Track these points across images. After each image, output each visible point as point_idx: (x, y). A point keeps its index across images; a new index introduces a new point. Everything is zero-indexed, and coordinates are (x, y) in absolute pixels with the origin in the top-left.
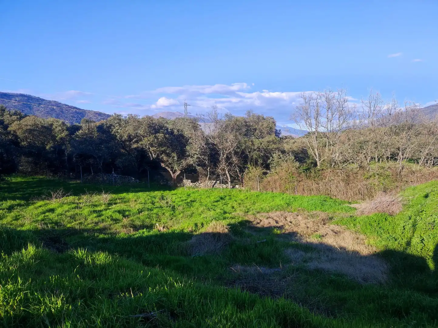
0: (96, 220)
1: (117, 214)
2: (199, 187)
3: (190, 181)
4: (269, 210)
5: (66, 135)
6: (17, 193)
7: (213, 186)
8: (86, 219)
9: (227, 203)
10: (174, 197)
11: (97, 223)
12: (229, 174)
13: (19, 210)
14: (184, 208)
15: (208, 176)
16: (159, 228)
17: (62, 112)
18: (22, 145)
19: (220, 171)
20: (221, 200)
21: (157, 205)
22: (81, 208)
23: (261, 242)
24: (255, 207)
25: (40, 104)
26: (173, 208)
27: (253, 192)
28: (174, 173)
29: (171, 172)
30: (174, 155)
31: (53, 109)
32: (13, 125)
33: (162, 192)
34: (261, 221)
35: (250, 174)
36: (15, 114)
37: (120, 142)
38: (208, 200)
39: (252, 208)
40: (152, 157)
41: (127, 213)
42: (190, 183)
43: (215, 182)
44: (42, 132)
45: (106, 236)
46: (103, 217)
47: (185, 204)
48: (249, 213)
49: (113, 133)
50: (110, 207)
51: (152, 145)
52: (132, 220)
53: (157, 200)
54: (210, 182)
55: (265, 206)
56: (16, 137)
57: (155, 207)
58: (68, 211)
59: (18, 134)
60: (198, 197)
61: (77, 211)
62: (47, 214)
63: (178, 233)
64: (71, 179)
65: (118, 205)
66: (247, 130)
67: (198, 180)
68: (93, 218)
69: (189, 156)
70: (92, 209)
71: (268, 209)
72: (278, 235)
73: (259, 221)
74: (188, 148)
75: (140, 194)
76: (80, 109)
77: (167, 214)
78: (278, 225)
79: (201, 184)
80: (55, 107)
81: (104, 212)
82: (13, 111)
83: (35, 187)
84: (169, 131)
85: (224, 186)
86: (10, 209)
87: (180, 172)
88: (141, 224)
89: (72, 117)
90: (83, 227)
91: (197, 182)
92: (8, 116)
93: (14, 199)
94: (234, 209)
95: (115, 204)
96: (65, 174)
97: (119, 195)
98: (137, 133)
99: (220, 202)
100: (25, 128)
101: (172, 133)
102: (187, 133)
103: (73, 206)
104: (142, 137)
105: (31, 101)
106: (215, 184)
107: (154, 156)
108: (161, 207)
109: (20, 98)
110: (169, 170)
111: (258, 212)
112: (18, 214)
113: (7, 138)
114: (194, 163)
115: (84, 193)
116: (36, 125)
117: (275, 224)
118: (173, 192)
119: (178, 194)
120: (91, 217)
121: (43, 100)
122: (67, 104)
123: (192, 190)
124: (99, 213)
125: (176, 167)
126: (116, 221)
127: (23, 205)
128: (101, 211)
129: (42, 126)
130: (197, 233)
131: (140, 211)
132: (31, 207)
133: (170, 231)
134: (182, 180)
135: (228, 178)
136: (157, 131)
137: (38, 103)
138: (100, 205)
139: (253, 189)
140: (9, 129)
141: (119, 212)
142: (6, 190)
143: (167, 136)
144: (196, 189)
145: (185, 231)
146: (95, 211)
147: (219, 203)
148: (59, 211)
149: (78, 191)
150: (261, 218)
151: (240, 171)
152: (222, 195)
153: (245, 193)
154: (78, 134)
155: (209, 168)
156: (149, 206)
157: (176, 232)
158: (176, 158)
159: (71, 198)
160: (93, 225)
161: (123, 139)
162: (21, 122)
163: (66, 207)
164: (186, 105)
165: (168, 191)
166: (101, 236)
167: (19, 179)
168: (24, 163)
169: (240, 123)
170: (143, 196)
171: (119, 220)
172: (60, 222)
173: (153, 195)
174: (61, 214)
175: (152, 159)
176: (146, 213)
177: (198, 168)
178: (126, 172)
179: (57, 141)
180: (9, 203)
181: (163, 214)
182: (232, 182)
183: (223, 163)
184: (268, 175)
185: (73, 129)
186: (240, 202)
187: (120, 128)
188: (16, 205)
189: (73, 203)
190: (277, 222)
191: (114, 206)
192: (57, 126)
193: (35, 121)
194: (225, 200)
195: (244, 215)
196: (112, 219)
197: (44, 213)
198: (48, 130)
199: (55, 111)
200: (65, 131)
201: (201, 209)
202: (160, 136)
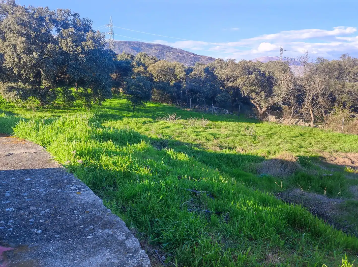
0: (195, 138)
1: (210, 135)
2: (282, 123)
3: (274, 117)
4: (348, 151)
5: (184, 75)
6: (149, 114)
7: (296, 123)
8: (188, 136)
9: (305, 139)
10: (258, 129)
11: (195, 140)
12: (313, 114)
13: (149, 125)
14: (264, 139)
15: (292, 114)
16: (239, 150)
17: (184, 57)
18: (155, 81)
19: (304, 110)
20: (300, 136)
21: (242, 133)
22: (186, 128)
23: (328, 176)
24: (334, 146)
25: (170, 51)
26: (255, 137)
27: (335, 133)
28: (261, 109)
29: (259, 108)
30: (262, 93)
31: (178, 55)
32: (150, 67)
33: (248, 124)
34: (336, 159)
35: (336, 116)
36: (152, 59)
37: (220, 81)
38: (288, 134)
39: (331, 147)
40: (244, 94)
41: (218, 136)
42: (274, 119)
43: (298, 120)
44: (168, 72)
45: (200, 150)
46: (200, 137)
47: (265, 136)
48: (325, 151)
49: (215, 74)
50: (206, 130)
51: (244, 85)
52: (221, 142)
53: (243, 129)
54: (293, 119)
55: (344, 147)
56: (152, 75)
57: (240, 134)
58: (178, 129)
59: (153, 73)
60: (279, 131)
61: (184, 130)
62: (165, 129)
63: (252, 156)
64: (184, 108)
65: (212, 129)
66: (340, 74)
67: (282, 117)
68: (193, 136)
69: (275, 95)
70: (193, 130)
71: (347, 149)
72: (349, 174)
73: (333, 159)
74: (275, 88)
75: (231, 123)
76: (197, 55)
77: (249, 141)
78: (353, 165)
79: (284, 121)
80: (180, 54)
81: (201, 133)
82: (151, 57)
83: (161, 111)
84: (261, 73)
85: (307, 124)
86: (145, 123)
87: (266, 108)
88: (227, 145)
89: (190, 61)
90: (185, 141)
91: (280, 119)
92: (148, 60)
93: (147, 117)
94: (311, 145)
95: (210, 128)
96: (180, 104)
97: (215, 122)
98: (233, 74)
99: (299, 138)
100: (157, 69)
101: (264, 75)
102: (277, 75)
103: (182, 126)
104: (237, 78)
105: (164, 49)
106: (298, 122)
107: (245, 93)
108: (245, 135)
109: (158, 47)
110: (257, 106)
111: (335, 151)
112: (148, 127)
113: (146, 76)
114: (279, 101)
115: (189, 118)
116: (164, 67)
117: (350, 164)
118: (258, 125)
119: (262, 127)
120: (192, 135)
121: (172, 48)
122: (188, 51)
123: (274, 125)
124: (198, 134)
125: (262, 104)
126: (209, 140)
127: (152, 122)
128: (199, 132)
129: (168, 68)
130: (268, 158)
131: (228, 136)
132: (156, 124)
133: (247, 153)
134: (267, 115)
135: (311, 117)
136: (250, 73)
137: (169, 50)
138: (200, 128)
139: (337, 130)
140: (147, 69)
141: (212, 134)
142: (144, 111)
143: (258, 77)
144: (279, 125)
145: (259, 155)
146: (195, 132)
147: (297, 138)
148: (172, 128)
149: (186, 116)
150: (336, 157)
151: (325, 112)
152: (303, 132)
153: (327, 133)
154: (191, 74)
155: (293, 107)
156: (235, 133)
157: (251, 154)
158: (263, 97)
159: (182, 121)
160: (192, 140)
161: (222, 79)
162: (155, 64)
163: (177, 127)
164: (282, 50)
165: (254, 124)
166: (196, 149)
167: (152, 105)
168: (155, 94)
169: (332, 66)
170: (233, 125)
171: (211, 140)
172: (171, 136)
173: (241, 125)
174: (173, 131)
175: (243, 96)
176: (232, 138)
177: (283, 107)
178: (223, 105)
179: (177, 79)
180: (144, 119)
181: (246, 140)
182: (315, 122)
183: (308, 103)
184: (355, 118)
185: (189, 71)
186: (319, 140)
187: (221, 70)
188: (147, 121)
189: (182, 124)
190: (353, 162)
191: (209, 130)
192: (178, 68)
193: (163, 64)
194: (304, 136)
195: (319, 151)
196: (206, 139)
197: (163, 129)
198: (171, 71)
199: (180, 57)
200: (183, 72)
201: (279, 141)
202: (252, 77)
